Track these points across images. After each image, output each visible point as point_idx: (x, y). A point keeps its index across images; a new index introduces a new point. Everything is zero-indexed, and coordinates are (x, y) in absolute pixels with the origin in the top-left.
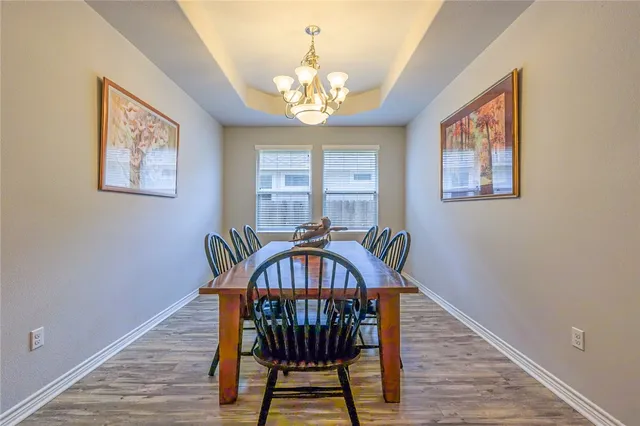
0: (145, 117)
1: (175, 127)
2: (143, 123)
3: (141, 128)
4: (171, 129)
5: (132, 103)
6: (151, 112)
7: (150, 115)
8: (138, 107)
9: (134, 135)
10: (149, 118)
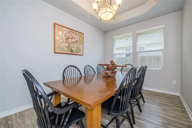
0: (70, 32)
1: (82, 34)
2: (69, 34)
3: (68, 36)
4: (80, 35)
5: (64, 29)
6: (72, 31)
7: (71, 31)
8: (67, 30)
9: (66, 38)
10: (71, 32)
